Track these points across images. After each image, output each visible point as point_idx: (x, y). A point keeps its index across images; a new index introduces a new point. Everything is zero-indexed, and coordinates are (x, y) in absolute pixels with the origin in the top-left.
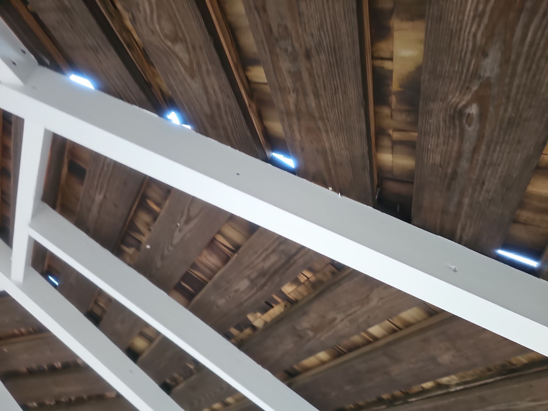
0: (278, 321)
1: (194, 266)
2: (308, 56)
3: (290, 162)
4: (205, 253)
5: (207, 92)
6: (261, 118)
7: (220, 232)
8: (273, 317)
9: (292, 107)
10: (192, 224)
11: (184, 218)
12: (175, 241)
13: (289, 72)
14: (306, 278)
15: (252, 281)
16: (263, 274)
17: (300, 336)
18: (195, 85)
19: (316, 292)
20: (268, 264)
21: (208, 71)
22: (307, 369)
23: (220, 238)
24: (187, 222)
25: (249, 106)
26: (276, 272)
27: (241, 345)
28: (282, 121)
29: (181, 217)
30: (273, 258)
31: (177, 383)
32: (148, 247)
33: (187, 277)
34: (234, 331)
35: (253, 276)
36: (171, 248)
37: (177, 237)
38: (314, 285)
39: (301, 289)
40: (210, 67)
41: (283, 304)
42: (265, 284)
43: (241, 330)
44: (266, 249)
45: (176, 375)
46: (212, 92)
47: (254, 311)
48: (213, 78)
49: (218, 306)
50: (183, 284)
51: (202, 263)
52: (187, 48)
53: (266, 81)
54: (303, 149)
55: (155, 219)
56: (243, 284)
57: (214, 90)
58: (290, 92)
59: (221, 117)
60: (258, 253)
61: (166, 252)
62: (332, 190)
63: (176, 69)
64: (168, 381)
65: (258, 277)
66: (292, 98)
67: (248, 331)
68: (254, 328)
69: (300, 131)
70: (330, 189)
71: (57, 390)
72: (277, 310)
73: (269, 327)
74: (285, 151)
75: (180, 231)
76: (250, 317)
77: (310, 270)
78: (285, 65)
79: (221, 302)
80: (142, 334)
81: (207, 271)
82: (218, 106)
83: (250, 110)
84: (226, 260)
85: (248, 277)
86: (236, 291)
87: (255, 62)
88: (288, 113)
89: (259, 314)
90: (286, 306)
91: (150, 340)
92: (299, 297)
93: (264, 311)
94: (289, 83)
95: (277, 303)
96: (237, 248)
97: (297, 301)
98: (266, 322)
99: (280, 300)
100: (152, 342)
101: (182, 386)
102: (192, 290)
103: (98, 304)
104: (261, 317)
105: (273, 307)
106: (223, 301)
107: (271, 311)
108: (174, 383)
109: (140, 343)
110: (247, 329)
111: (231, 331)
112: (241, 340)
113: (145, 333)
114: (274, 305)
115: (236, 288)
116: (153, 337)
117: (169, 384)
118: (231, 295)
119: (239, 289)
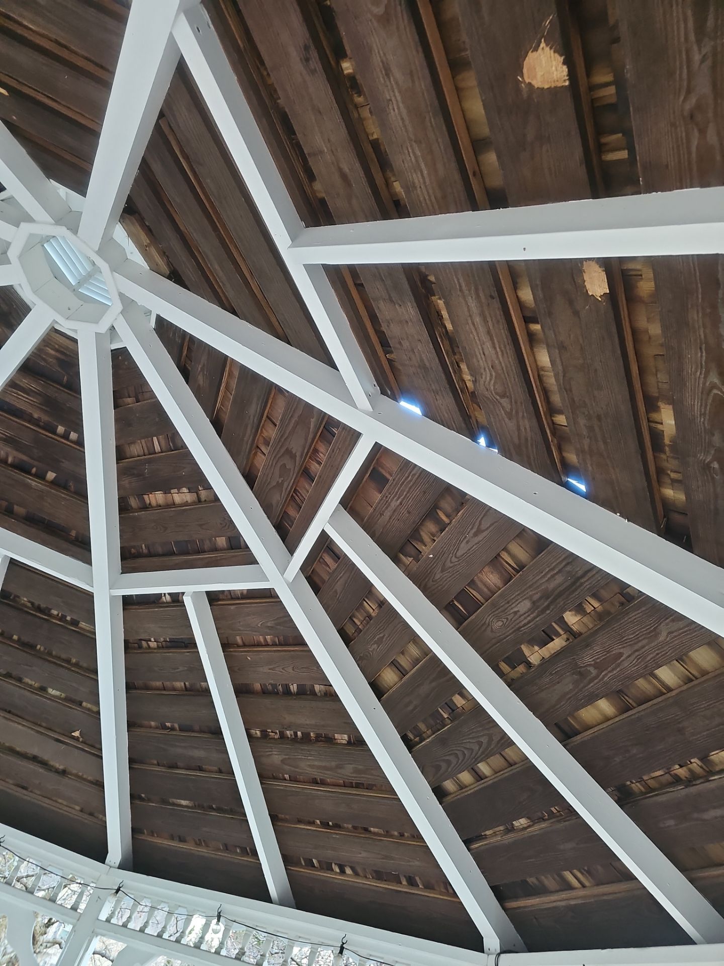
0: (557, 656)
1: (472, 583)
2: (599, 418)
3: (582, 487)
4: (486, 569)
5: (519, 429)
6: (560, 449)
7: (505, 549)
8: (552, 652)
9: (586, 447)
10: (480, 538)
11: (474, 530)
12: (459, 554)
13: (585, 425)
14: (593, 608)
15: (534, 603)
16: (546, 595)
17: (582, 674)
18: (511, 425)
19: (603, 623)
20: (552, 585)
21: (523, 416)
23: (505, 555)
24: (476, 535)
25: (552, 441)
26: (560, 595)
27: (510, 684)
28: (577, 455)
29: (472, 529)
30: (559, 579)
31: (422, 740)
32: (431, 556)
33: (462, 595)
34: (504, 667)
35: (536, 597)
36: (454, 559)
37: (463, 548)
38: (600, 616)
39: (585, 619)
40: (525, 414)
41: (565, 636)
42: (548, 607)
43: (513, 668)
44: (553, 569)
45: (422, 726)
46: (523, 430)
47: (531, 642)
48: (526, 422)
49: (492, 631)
50: (456, 603)
51: (481, 581)
52: (511, 402)
53: (566, 425)
54: (594, 479)
55: (442, 531)
56: (524, 606)
57: (525, 429)
58: (585, 438)
59: (527, 447)
60: (544, 573)
61: (448, 564)
62: (620, 516)
63: (498, 412)
64: (411, 736)
65: (541, 598)
66: (586, 442)
67: (521, 669)
68: (529, 665)
69: (592, 465)
70: (618, 514)
71: (289, 718)
72: (557, 644)
73: (545, 663)
74: (578, 478)
75: (467, 542)
76: (525, 650)
77: (595, 596)
78: (582, 422)
79: (497, 625)
80: (395, 664)
81: (485, 590)
82: (527, 439)
83: (552, 443)
84: (507, 580)
85: (530, 598)
86: (516, 613)
87: (560, 412)
88: (583, 451)
89: (536, 648)
90: (568, 639)
91: (403, 672)
92: (583, 630)
93: (543, 644)
94: (585, 432)
95: (559, 635)
96: (521, 567)
97: (580, 634)
98: (543, 658)
99: (561, 632)
100: (405, 676)
101: (428, 740)
102: (465, 612)
103: (354, 622)
104: (539, 651)
105: (553, 640)
106: (500, 623)
107: (551, 645)
108: (417, 739)
109: (389, 677)
110: (520, 666)
111: (501, 667)
112: (513, 680)
113: (398, 662)
114: (554, 638)
115: (516, 609)
116: (407, 668)
117: (411, 740)
118: (510, 618)
119: (518, 611)
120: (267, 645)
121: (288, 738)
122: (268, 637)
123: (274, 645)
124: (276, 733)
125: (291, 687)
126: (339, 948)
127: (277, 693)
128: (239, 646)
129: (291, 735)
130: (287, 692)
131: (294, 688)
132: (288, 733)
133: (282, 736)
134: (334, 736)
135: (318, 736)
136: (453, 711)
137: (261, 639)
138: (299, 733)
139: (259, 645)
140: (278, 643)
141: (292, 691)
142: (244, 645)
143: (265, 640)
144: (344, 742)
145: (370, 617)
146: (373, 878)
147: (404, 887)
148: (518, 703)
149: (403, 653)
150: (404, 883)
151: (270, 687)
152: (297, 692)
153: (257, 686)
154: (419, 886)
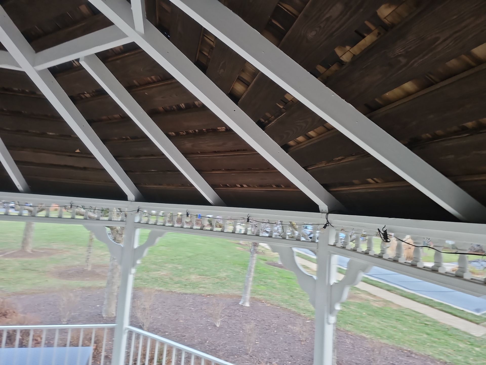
0: (367, 52)
8: (363, 48)
15: (346, 4)
22: (389, 102)
27: (327, 81)
31: (270, 122)
33: (278, 12)
34: (321, 69)
41: (376, 32)
43: (328, 67)
45: (268, 115)
47: (343, 44)
49: (308, 41)
50: (274, 22)
56: (337, 10)
64: (262, 120)
67: (334, 67)
68: (341, 63)
72: (369, 39)
73: (355, 59)
76: (338, 52)
79: (311, 35)
80: (240, 80)
86: (328, 19)
89: (348, 48)
90: (379, 34)
91: (247, 84)
92: (397, 21)
93: (353, 43)
95: (369, 31)
97: (393, 25)
98: (354, 55)
99: (372, 27)
100: (249, 86)
101: (273, 123)
102: (283, 28)
103: (203, 53)
104: (350, 50)
105: (364, 37)
106: (314, 33)
107: (362, 42)
108: (267, 122)
109: (239, 88)
110: (334, 65)
111: (318, 69)
112: (328, 77)
113: (243, 78)
114: (365, 35)
115: (327, 16)
116: (249, 81)
117: (263, 122)
118: (322, 25)
119: (330, 17)
120: (154, 82)
121: (191, 133)
122: (153, 77)
123: (159, 81)
124: (183, 132)
125: (181, 105)
126: (247, 220)
127: (174, 110)
128: (137, 87)
129: (192, 132)
130: (180, 109)
131: (183, 105)
132: (191, 131)
133: (188, 133)
134: (217, 128)
135: (207, 130)
136: (286, 103)
137: (149, 79)
138: (197, 130)
139: (149, 83)
140: (161, 80)
141: (182, 107)
142: (141, 85)
143: (152, 79)
144: (224, 130)
145: (212, 48)
146: (258, 187)
147: (275, 189)
148: (333, 95)
149: (243, 71)
150: (274, 186)
151: (168, 108)
152: (186, 107)
153: (161, 109)
154: (282, 187)
